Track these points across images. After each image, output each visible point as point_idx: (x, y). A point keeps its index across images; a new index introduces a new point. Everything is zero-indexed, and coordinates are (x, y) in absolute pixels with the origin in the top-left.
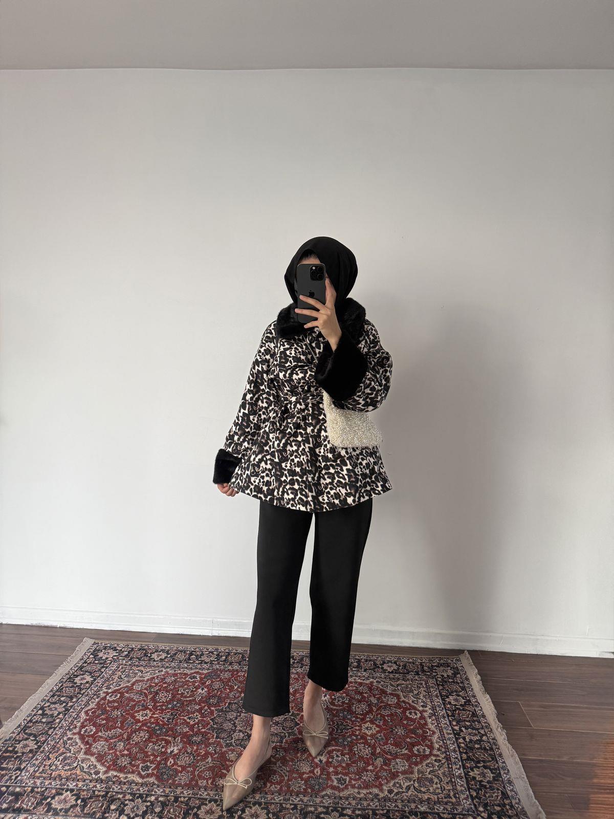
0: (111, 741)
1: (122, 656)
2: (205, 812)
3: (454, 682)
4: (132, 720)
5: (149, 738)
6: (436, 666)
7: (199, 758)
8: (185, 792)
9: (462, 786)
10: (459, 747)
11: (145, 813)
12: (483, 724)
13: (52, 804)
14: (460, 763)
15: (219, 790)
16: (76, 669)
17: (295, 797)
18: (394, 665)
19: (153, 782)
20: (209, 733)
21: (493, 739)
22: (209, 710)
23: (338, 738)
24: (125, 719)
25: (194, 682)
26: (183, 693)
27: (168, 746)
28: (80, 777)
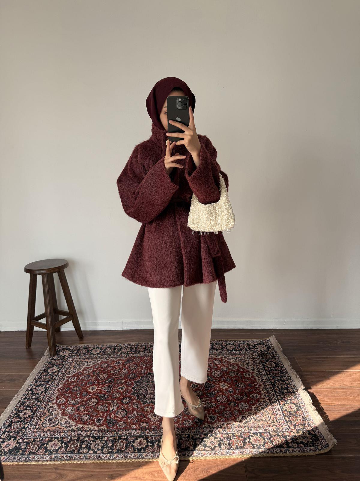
0: (76, 406)
1: (74, 354)
2: (138, 444)
3: (268, 354)
4: (86, 392)
5: (98, 402)
6: (256, 345)
7: (129, 412)
8: (124, 433)
9: (280, 415)
10: (276, 392)
11: (103, 448)
12: (287, 377)
13: (47, 447)
14: (278, 402)
15: (143, 430)
16: (48, 363)
17: (188, 430)
18: (233, 346)
19: (105, 429)
20: (132, 396)
21: (294, 386)
22: (130, 383)
23: (207, 392)
24: (82, 392)
25: (119, 366)
26: (113, 373)
27: (110, 406)
28: (61, 429)
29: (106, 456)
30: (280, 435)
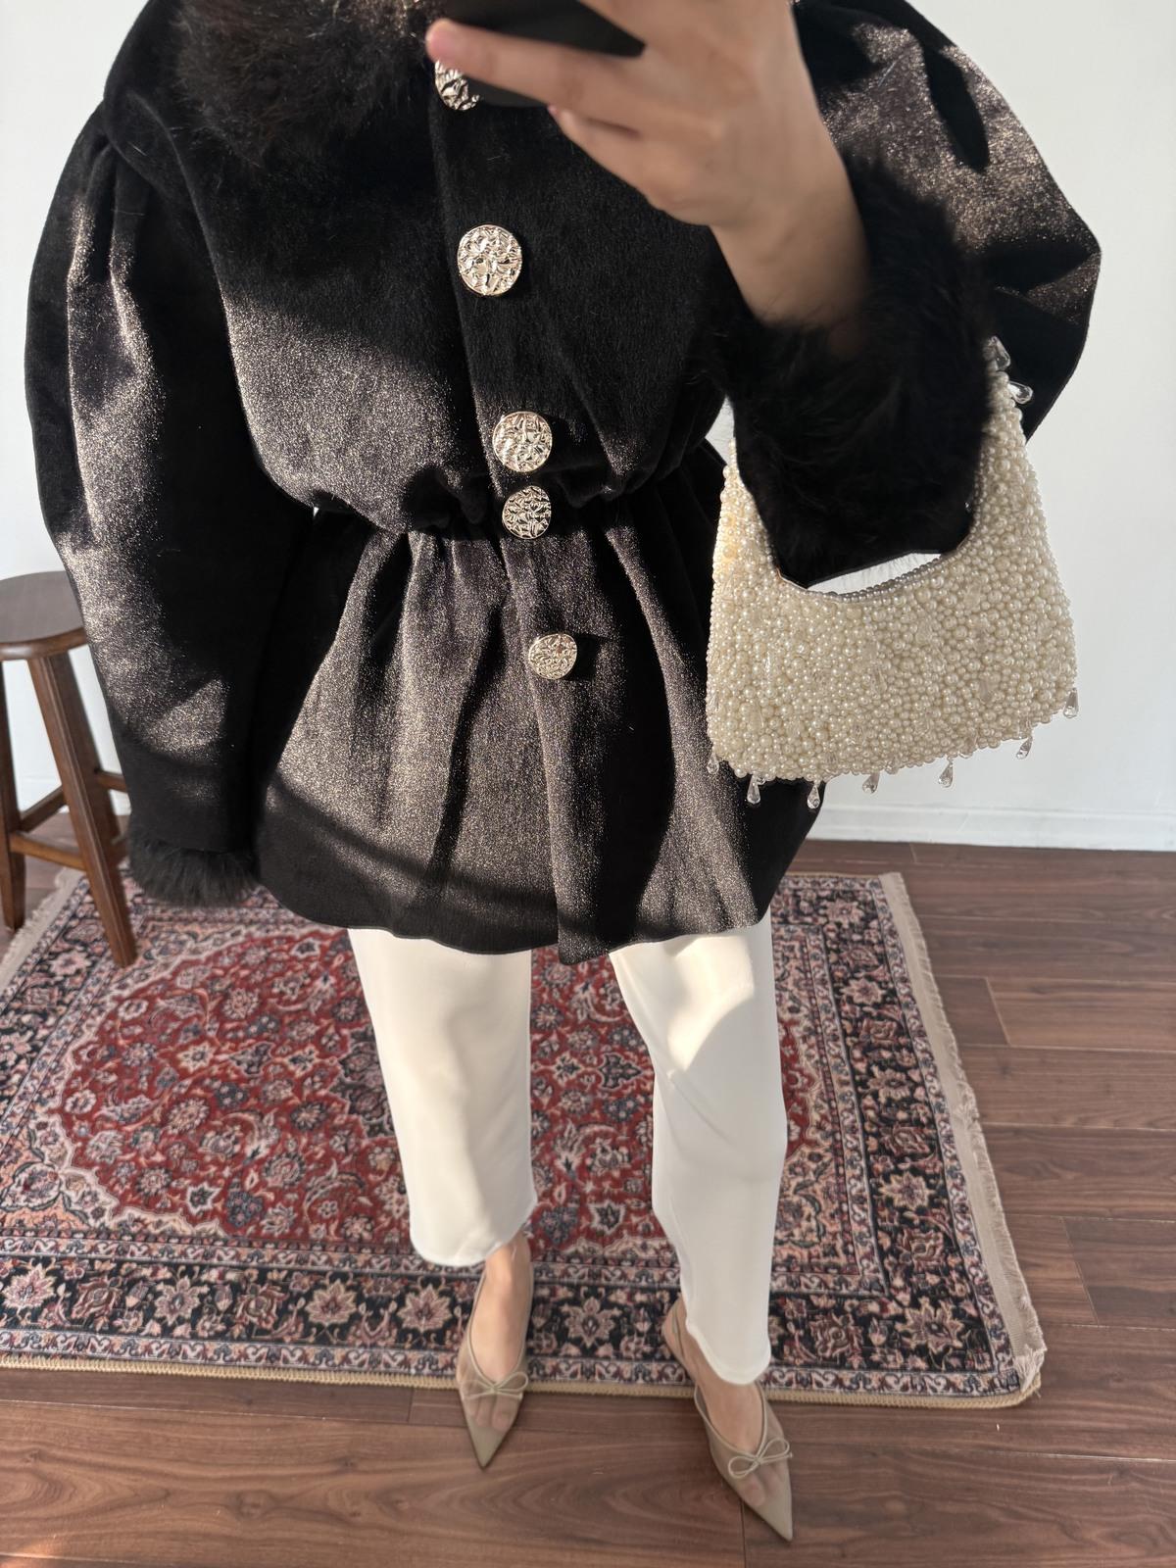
0: (129, 1128)
2: (322, 1308)
4: (172, 1071)
5: (209, 1117)
6: (826, 898)
7: (311, 1167)
8: (281, 1256)
9: (862, 1222)
10: (863, 1118)
11: (197, 1313)
12: (919, 1054)
14: (863, 1163)
15: (351, 1249)
16: (54, 935)
19: (215, 1234)
20: (334, 1100)
21: (939, 1095)
22: (337, 1038)
23: (607, 1101)
24: (157, 1069)
25: (308, 960)
26: (282, 993)
27: (248, 1139)
28: (64, 1225)
29: (203, 1354)
30: (844, 1312)
